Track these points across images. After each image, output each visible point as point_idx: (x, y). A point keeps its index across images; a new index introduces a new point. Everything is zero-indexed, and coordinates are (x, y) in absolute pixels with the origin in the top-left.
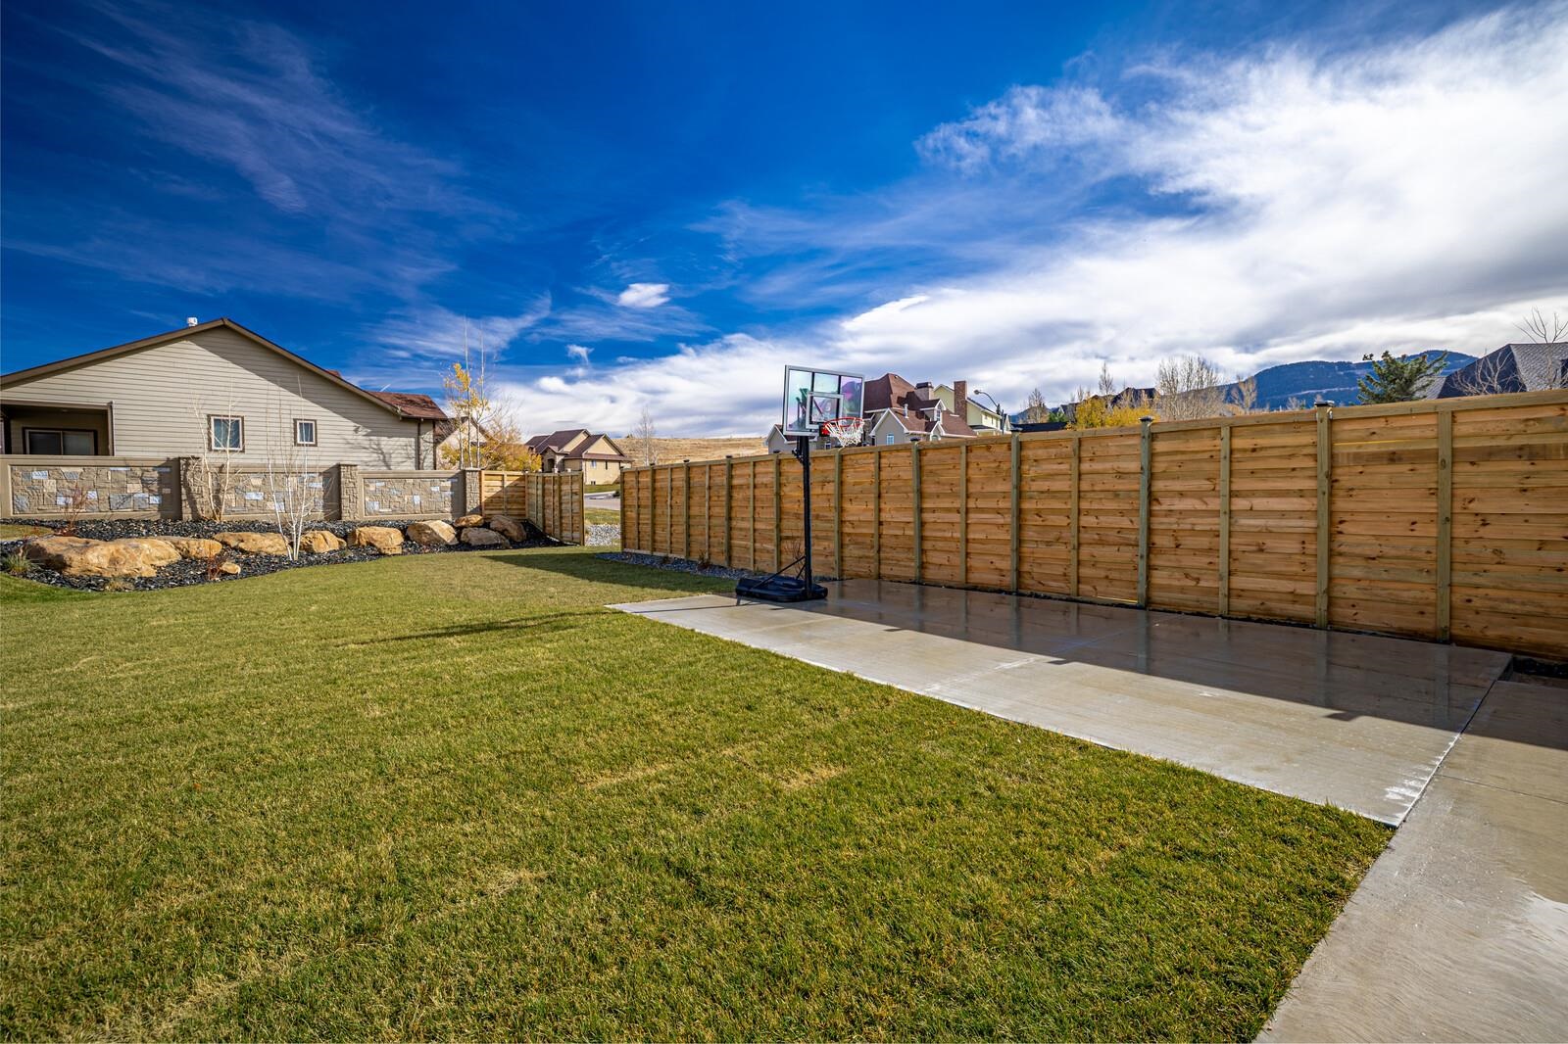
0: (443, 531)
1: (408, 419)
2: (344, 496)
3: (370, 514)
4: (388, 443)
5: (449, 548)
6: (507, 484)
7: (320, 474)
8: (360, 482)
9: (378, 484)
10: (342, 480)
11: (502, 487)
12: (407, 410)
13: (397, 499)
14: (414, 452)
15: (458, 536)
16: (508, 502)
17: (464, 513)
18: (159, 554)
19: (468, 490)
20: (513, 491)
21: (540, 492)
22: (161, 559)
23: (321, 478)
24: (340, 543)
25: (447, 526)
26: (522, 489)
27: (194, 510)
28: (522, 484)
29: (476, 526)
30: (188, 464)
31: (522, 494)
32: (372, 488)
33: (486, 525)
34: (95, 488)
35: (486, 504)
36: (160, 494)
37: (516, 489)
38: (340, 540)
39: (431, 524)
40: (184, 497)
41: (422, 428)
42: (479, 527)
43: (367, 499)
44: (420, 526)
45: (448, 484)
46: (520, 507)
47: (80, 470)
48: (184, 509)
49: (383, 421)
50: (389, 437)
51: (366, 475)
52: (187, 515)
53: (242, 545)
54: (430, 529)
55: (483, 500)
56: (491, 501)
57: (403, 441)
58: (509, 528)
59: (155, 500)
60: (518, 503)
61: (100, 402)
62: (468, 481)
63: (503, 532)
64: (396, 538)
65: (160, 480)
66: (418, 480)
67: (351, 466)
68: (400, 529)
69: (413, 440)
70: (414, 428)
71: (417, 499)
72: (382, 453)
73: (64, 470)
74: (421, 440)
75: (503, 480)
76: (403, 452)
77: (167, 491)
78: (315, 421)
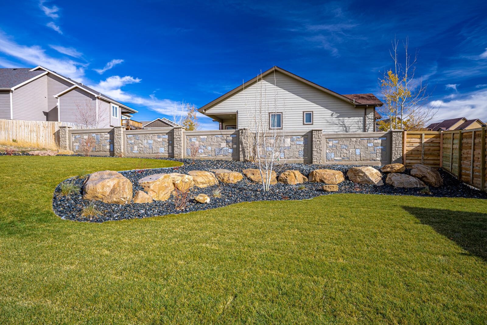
1: (359, 106)
2: (314, 149)
3: (329, 160)
4: (347, 121)
6: (424, 140)
7: (303, 136)
8: (323, 141)
9: (334, 142)
10: (314, 139)
11: (421, 143)
13: (345, 151)
15: (384, 179)
16: (425, 154)
17: (390, 162)
19: (394, 145)
20: (430, 146)
23: (302, 139)
24: (304, 179)
25: (375, 171)
26: (437, 145)
27: (244, 156)
28: (438, 140)
29: (399, 172)
30: (242, 132)
31: (437, 148)
32: (331, 144)
33: (407, 172)
34: (211, 145)
35: (407, 155)
36: (233, 148)
37: (431, 144)
38: (304, 177)
39: (363, 169)
40: (241, 149)
42: (401, 173)
43: (327, 151)
44: (356, 170)
45: (380, 141)
46: (436, 158)
47: (206, 137)
48: (240, 156)
49: (345, 108)
51: (327, 137)
52: (242, 159)
54: (362, 172)
55: (405, 152)
56: (411, 154)
58: (428, 175)
59: (231, 151)
60: (434, 155)
62: (393, 139)
63: (422, 178)
64: (340, 178)
65: (232, 141)
66: (359, 139)
67: (318, 130)
68: (343, 172)
71: (358, 151)
73: (201, 137)
75: (421, 138)
77: (235, 146)
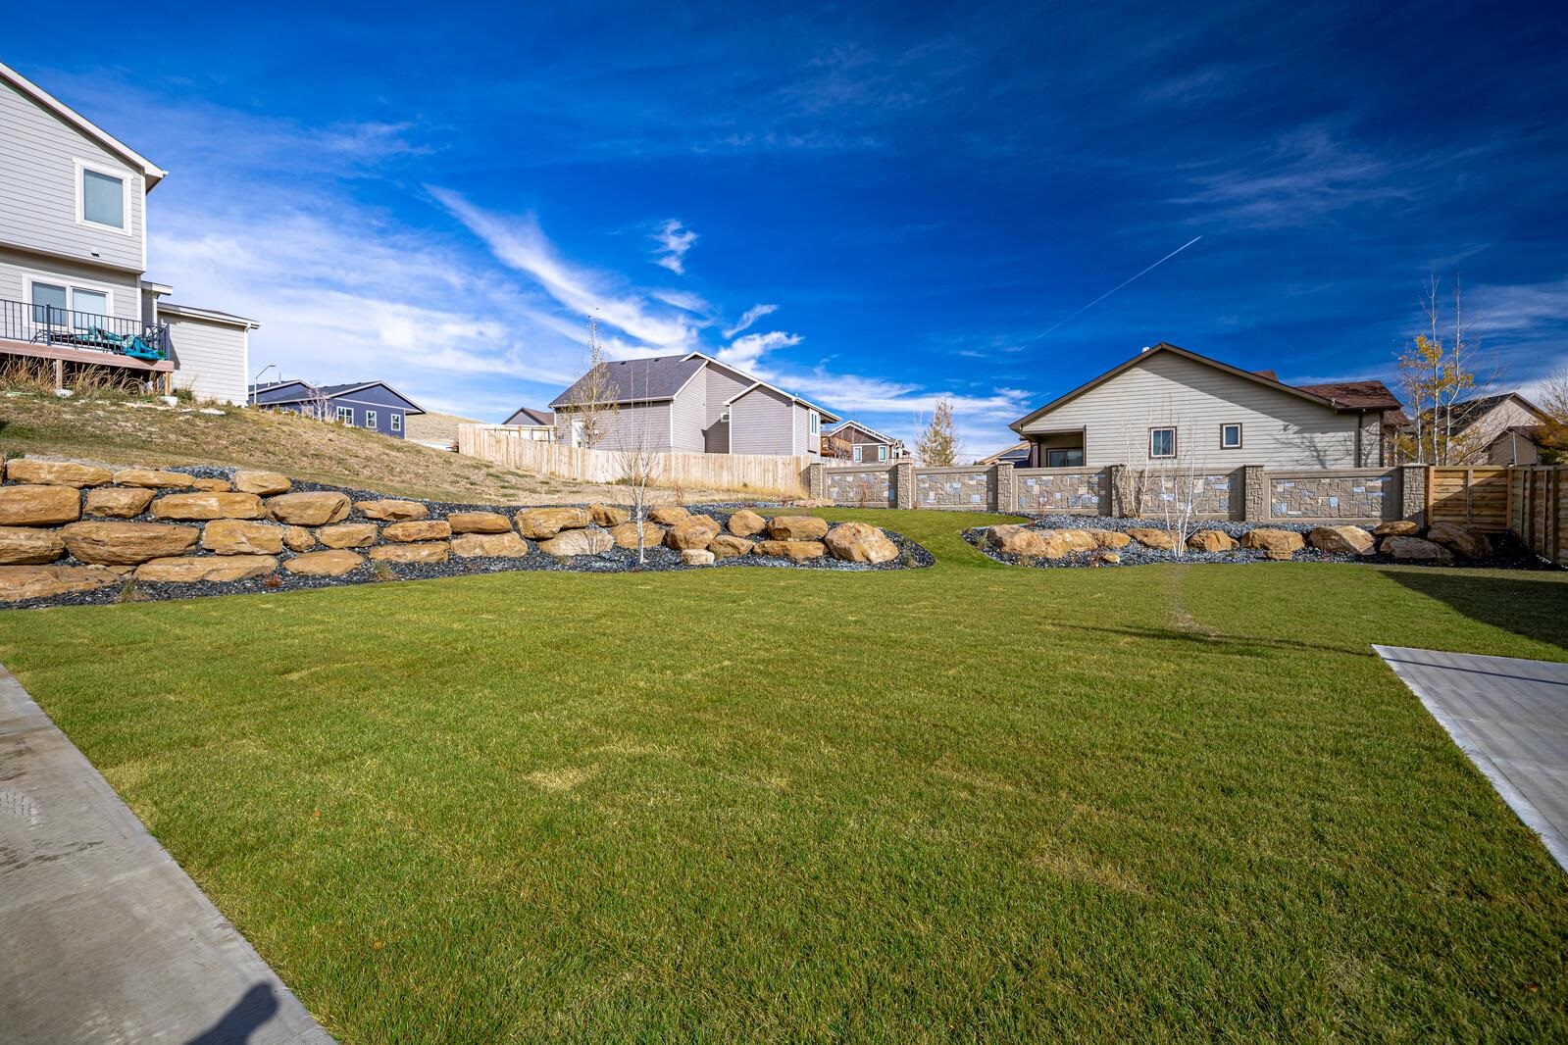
0: (1356, 538)
1: (1346, 412)
2: (1249, 497)
3: (1277, 516)
4: (1321, 439)
5: (1359, 557)
6: (1472, 482)
7: (1227, 476)
8: (1266, 484)
9: (1287, 485)
10: (1248, 481)
11: (1465, 486)
12: (1346, 401)
13: (1308, 501)
14: (1353, 447)
15: (1377, 545)
16: (1473, 506)
17: (1400, 518)
18: (1080, 542)
19: (1406, 491)
20: (1485, 491)
21: (1527, 493)
22: (1080, 546)
23: (1227, 480)
24: (1233, 543)
25: (1361, 532)
26: (1502, 489)
27: (1121, 509)
28: (1502, 481)
29: (1406, 534)
30: (1117, 471)
31: (1502, 495)
32: (1280, 489)
33: (1422, 534)
34: (1060, 491)
35: (1436, 508)
36: (1099, 496)
37: (1488, 489)
38: (1233, 540)
39: (1339, 530)
40: (1114, 498)
41: (1365, 419)
42: (1409, 536)
43: (1274, 501)
44: (1326, 531)
45: (1379, 483)
46: (1499, 513)
47: (1052, 478)
48: (1114, 508)
49: (1313, 416)
50: (1322, 433)
51: (1274, 476)
52: (1116, 512)
53: (1145, 540)
54: (1337, 534)
55: (1431, 502)
56: (1443, 505)
57: (1341, 435)
58: (1459, 540)
59: (1095, 500)
60: (1497, 508)
61: (1077, 426)
62: (1406, 480)
63: (1447, 545)
64: (1296, 542)
65: (1099, 484)
66: (1337, 480)
67: (1257, 467)
68: (1302, 534)
69: (1353, 433)
70: (1355, 421)
71: (1334, 501)
72: (1317, 451)
73: (1044, 478)
74: (1364, 433)
75: (1466, 478)
76: (1341, 448)
77: (1103, 493)
78: (1241, 424)
